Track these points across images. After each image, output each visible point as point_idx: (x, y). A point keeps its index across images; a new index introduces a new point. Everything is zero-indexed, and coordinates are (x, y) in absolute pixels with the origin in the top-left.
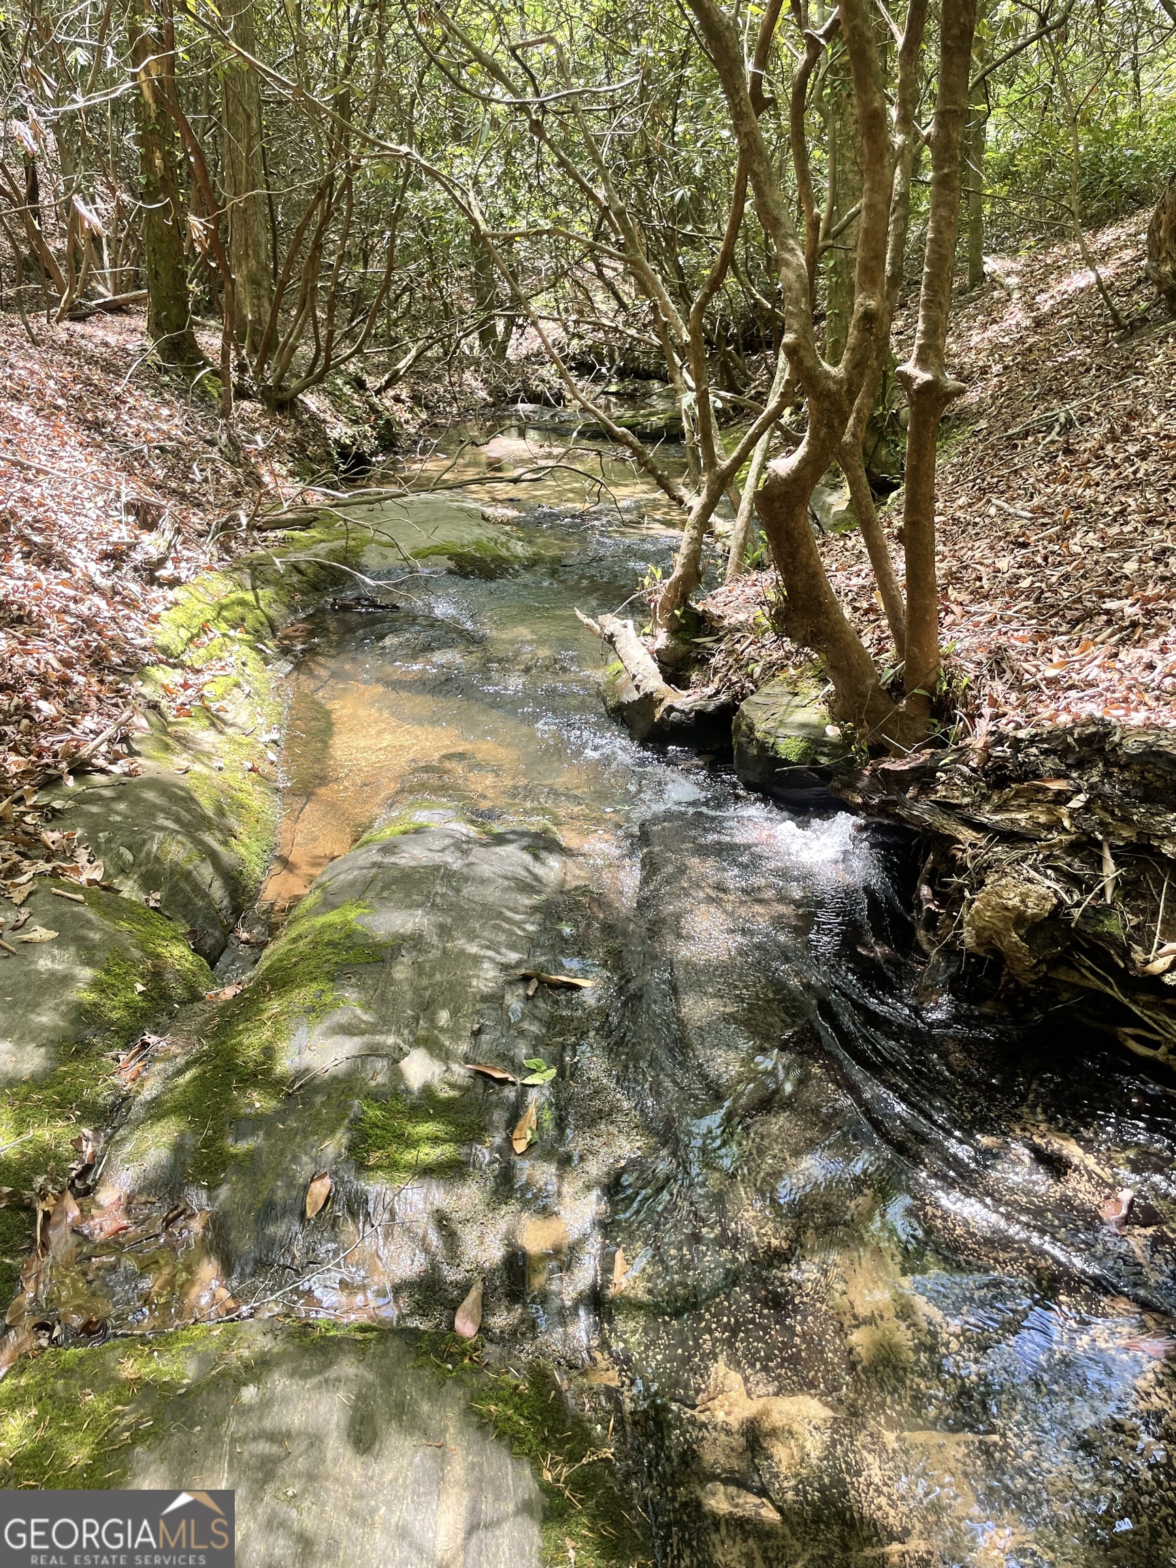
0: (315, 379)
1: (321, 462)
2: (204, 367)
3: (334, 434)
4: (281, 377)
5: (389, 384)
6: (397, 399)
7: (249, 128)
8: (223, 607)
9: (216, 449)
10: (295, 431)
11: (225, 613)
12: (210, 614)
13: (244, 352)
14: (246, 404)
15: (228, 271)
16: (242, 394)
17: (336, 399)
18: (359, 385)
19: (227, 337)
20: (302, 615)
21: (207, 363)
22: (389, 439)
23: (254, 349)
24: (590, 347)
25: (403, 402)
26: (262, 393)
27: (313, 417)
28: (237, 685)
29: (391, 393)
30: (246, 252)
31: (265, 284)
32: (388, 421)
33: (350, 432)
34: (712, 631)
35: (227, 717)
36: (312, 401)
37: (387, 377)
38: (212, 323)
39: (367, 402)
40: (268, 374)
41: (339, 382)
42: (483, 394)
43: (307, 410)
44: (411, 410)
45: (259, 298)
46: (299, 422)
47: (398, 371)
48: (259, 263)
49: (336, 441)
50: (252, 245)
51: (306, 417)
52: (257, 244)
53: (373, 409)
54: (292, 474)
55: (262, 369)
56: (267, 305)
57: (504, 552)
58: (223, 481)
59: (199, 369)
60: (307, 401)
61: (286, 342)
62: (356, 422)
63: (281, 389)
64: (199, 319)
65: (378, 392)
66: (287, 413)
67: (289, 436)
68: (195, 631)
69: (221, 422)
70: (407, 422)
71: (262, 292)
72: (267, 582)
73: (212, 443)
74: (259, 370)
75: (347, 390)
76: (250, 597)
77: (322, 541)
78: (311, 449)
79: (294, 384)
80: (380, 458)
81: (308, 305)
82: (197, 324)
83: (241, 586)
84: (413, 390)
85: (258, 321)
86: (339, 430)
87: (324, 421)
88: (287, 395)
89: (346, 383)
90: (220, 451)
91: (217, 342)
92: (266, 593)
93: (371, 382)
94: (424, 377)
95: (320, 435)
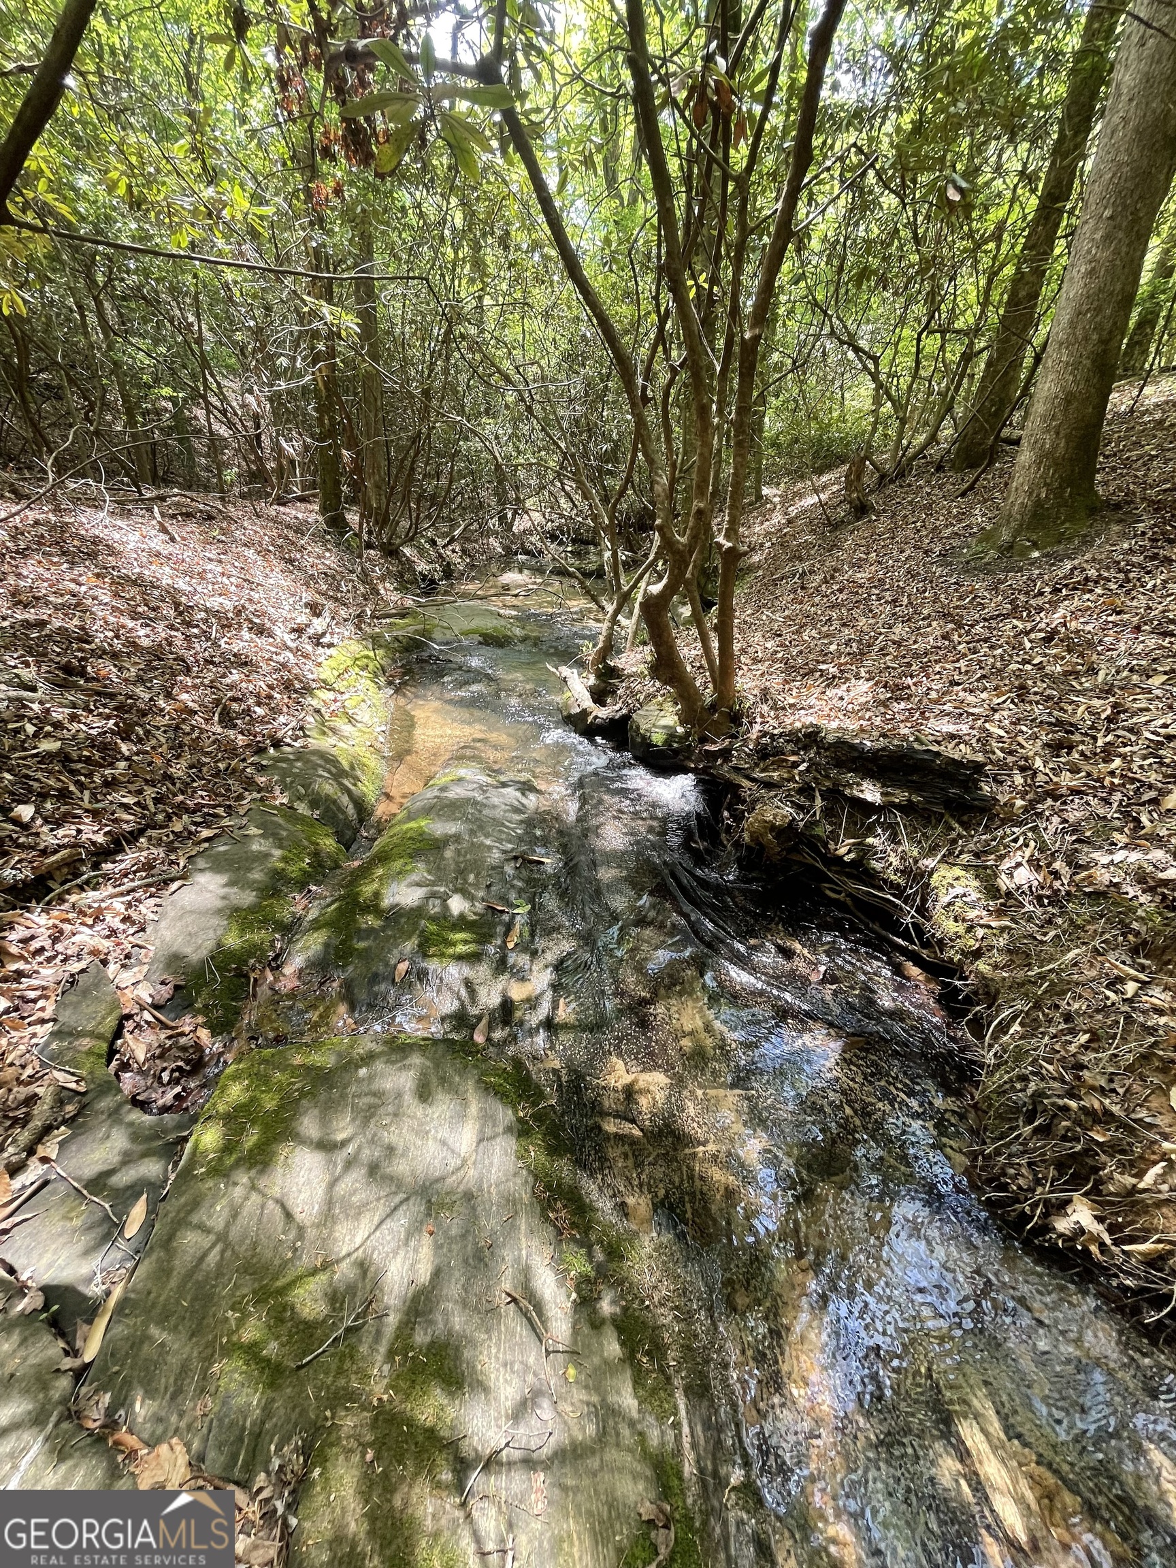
0: (410, 539)
1: (411, 583)
2: (349, 531)
3: (419, 569)
4: (391, 538)
5: (449, 543)
6: (454, 551)
7: (376, 405)
8: (357, 659)
10: (398, 567)
11: (358, 662)
12: (349, 662)
13: (371, 524)
14: (371, 552)
15: (363, 480)
16: (369, 546)
17: (421, 551)
18: (433, 543)
19: (362, 516)
20: (399, 664)
21: (351, 529)
22: (448, 572)
23: (376, 522)
24: (557, 527)
25: (457, 553)
26: (381, 546)
27: (408, 559)
28: (364, 701)
29: (450, 548)
30: (373, 471)
31: (383, 488)
32: (448, 563)
33: (428, 568)
34: (619, 677)
35: (358, 718)
36: (407, 551)
37: (448, 539)
38: (354, 508)
39: (437, 552)
40: (384, 536)
41: (423, 541)
42: (500, 550)
43: (404, 555)
44: (461, 557)
45: (380, 495)
46: (400, 562)
47: (454, 536)
48: (380, 477)
49: (420, 572)
50: (376, 467)
51: (404, 559)
52: (379, 467)
53: (440, 556)
54: (396, 589)
56: (384, 499)
58: (358, 592)
59: (347, 532)
60: (404, 550)
61: (394, 519)
62: (431, 563)
63: (390, 543)
64: (347, 506)
65: (443, 547)
66: (394, 557)
67: (394, 569)
68: (341, 672)
69: (358, 560)
70: (459, 563)
71: (382, 493)
72: (380, 646)
73: (352, 572)
74: (379, 534)
75: (427, 546)
76: (371, 654)
77: (411, 625)
78: (407, 576)
79: (398, 541)
80: (443, 582)
81: (406, 500)
82: (346, 509)
83: (366, 648)
84: (462, 547)
85: (379, 508)
86: (422, 567)
87: (414, 562)
88: (394, 547)
89: (426, 542)
90: (357, 576)
91: (357, 518)
92: (380, 652)
93: (440, 542)
94: (468, 540)
95: (411, 569)
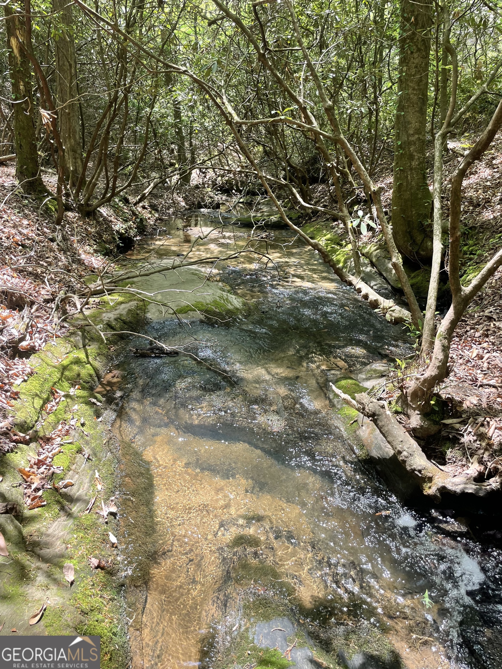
0: (106, 201)
1: (110, 243)
2: (47, 196)
3: (116, 228)
4: (88, 199)
5: (140, 200)
6: (144, 207)
7: (71, 73)
8: (65, 368)
9: (55, 243)
10: (96, 227)
11: (67, 373)
12: (57, 375)
13: (68, 187)
14: (70, 214)
15: (60, 144)
16: (68, 208)
17: (117, 210)
18: (126, 201)
19: (60, 180)
20: (116, 362)
21: (50, 194)
22: (142, 228)
23: (73, 185)
24: (227, 181)
25: (147, 209)
26: (78, 208)
27: (105, 219)
28: (80, 451)
29: (141, 204)
30: (69, 135)
31: (79, 152)
32: (141, 219)
33: (124, 227)
34: (457, 415)
35: (73, 491)
36: (104, 211)
37: (139, 197)
38: (50, 170)
39: (131, 210)
40: (81, 197)
41: (117, 200)
42: (183, 204)
43: (102, 215)
44: (151, 213)
45: (75, 158)
46: (98, 222)
47: (145, 194)
48: (75, 141)
49: (118, 232)
50: (71, 131)
51: (101, 219)
52: (75, 132)
53: (134, 214)
54: (96, 251)
55: (78, 196)
56: (79, 162)
57: (230, 307)
58: (60, 263)
59: (45, 197)
60: (101, 211)
61: (91, 181)
62: (126, 221)
63: (88, 205)
64: (43, 168)
65: (135, 204)
66: (91, 218)
67: (93, 230)
68: (45, 396)
69: (58, 227)
70: (149, 219)
71: (77, 156)
72: (92, 339)
73: (52, 240)
74: (77, 195)
75: (121, 204)
76: (82, 355)
77: (122, 303)
78: (105, 236)
79: (95, 202)
80: (138, 238)
81: (102, 162)
82: (42, 171)
83: (76, 346)
84: (150, 202)
85: (75, 171)
86: (119, 226)
87: (111, 221)
88: (91, 209)
89: (120, 201)
90: (58, 245)
91: (54, 179)
92: (92, 349)
93: (133, 199)
94: (156, 196)
95: (109, 229)
